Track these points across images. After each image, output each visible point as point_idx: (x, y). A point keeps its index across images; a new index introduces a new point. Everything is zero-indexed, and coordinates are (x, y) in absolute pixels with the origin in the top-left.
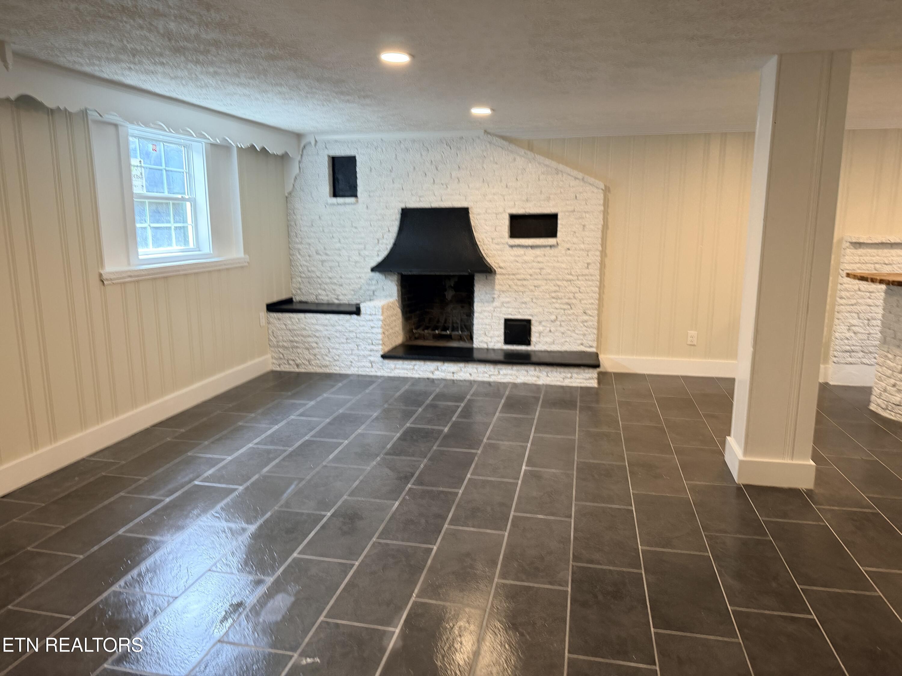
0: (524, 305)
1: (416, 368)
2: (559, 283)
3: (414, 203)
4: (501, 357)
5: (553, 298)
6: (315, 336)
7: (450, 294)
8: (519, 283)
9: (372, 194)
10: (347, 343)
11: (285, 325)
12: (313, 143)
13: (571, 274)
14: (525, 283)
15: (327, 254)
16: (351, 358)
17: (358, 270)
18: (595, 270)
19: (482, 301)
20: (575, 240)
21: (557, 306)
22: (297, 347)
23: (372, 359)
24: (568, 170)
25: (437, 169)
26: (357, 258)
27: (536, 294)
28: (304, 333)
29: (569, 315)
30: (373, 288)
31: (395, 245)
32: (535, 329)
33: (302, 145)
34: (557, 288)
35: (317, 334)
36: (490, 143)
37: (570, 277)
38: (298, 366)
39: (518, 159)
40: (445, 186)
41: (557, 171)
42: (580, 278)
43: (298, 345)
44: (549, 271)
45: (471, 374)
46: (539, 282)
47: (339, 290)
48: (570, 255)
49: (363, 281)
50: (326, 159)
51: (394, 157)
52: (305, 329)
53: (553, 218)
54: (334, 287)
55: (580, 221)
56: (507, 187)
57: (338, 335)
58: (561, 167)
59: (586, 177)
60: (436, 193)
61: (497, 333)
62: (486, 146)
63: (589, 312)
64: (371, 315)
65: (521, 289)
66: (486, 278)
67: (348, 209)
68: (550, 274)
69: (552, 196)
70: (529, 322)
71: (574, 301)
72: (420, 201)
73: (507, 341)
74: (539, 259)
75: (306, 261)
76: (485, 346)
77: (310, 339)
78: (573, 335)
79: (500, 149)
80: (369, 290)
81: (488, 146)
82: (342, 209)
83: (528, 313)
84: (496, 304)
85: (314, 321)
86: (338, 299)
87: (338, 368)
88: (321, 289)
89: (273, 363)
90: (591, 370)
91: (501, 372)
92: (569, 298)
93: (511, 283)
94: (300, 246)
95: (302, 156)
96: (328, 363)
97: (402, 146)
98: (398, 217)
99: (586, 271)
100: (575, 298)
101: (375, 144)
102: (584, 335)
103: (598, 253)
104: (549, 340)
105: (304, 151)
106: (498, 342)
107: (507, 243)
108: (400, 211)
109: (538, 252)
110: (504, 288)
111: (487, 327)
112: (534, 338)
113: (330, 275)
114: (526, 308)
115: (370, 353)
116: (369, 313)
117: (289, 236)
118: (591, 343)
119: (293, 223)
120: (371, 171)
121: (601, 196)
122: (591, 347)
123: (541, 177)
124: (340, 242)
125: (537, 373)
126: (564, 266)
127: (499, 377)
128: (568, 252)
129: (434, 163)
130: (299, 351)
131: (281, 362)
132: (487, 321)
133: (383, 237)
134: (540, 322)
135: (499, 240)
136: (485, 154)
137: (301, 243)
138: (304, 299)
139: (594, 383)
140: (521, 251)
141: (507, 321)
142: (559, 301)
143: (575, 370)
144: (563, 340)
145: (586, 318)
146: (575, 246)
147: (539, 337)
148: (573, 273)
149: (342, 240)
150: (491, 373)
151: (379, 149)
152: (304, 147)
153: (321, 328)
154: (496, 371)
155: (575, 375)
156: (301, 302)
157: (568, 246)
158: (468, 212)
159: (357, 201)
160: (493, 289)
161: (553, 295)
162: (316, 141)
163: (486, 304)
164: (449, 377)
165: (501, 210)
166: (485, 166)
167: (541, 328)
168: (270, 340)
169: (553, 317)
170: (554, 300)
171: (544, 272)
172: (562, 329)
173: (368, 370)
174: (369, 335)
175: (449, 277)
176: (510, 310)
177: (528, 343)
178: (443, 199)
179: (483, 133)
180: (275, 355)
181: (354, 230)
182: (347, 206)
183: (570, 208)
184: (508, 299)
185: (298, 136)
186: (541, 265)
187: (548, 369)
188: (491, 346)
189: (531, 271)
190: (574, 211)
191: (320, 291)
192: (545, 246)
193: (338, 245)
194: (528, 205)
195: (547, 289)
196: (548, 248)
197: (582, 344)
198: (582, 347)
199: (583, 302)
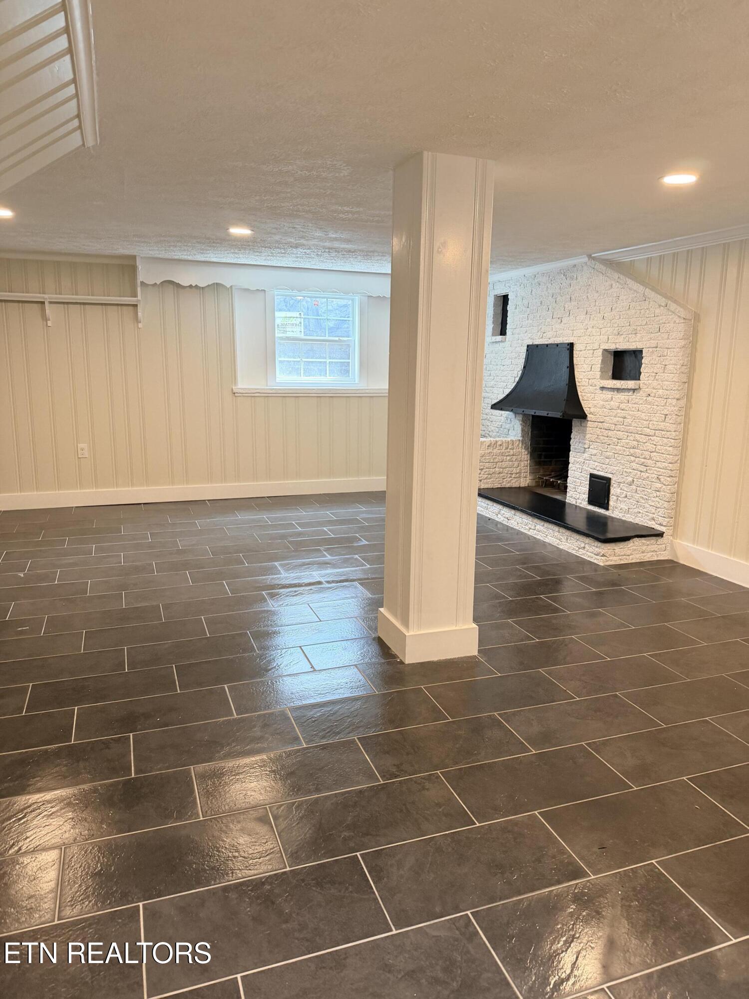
0: (606, 460)
2: (638, 437)
3: (538, 340)
5: (632, 455)
8: (605, 433)
9: (514, 332)
13: (649, 427)
14: (610, 433)
18: (669, 424)
19: (576, 451)
20: (655, 384)
21: (634, 465)
24: (654, 296)
25: (556, 302)
27: (618, 448)
29: (645, 479)
31: (518, 383)
32: (613, 490)
34: (636, 444)
36: (594, 269)
37: (648, 431)
39: (614, 285)
40: (560, 321)
41: (646, 299)
42: (656, 433)
44: (631, 421)
46: (621, 435)
48: (650, 403)
50: (493, 299)
51: (530, 292)
53: (639, 355)
55: (662, 359)
56: (603, 318)
58: (647, 292)
59: (669, 303)
60: (553, 328)
61: (583, 490)
65: (606, 440)
66: (580, 425)
67: (500, 347)
68: (631, 425)
69: (640, 328)
70: (609, 481)
71: (649, 462)
72: (543, 337)
73: (590, 502)
74: (623, 405)
76: (574, 503)
78: (646, 505)
79: (602, 275)
80: (505, 428)
81: (592, 273)
82: (497, 347)
83: (610, 470)
84: (586, 455)
92: (645, 458)
93: (598, 431)
97: (536, 280)
98: (524, 354)
99: (662, 425)
100: (649, 458)
101: (520, 280)
102: (656, 508)
103: (674, 402)
104: (625, 506)
106: (584, 500)
107: (600, 384)
108: (526, 347)
109: (622, 396)
110: (593, 438)
111: (579, 481)
112: (612, 501)
114: (608, 463)
118: (661, 520)
120: (516, 308)
122: (661, 524)
123: (631, 304)
126: (643, 415)
128: (649, 399)
129: (554, 295)
132: (578, 474)
134: (619, 484)
135: (593, 380)
136: (590, 281)
140: (609, 395)
141: (592, 477)
142: (636, 460)
144: (636, 510)
145: (659, 485)
146: (655, 391)
147: (617, 501)
148: (652, 427)
151: (523, 285)
157: (649, 391)
158: (573, 349)
159: (506, 340)
160: (584, 437)
161: (632, 451)
163: (578, 454)
165: (598, 344)
166: (589, 295)
167: (619, 491)
169: (630, 479)
170: (633, 458)
171: (626, 422)
172: (637, 496)
176: (596, 464)
177: (607, 507)
178: (557, 335)
179: (588, 259)
182: (500, 344)
183: (655, 344)
184: (595, 451)
186: (623, 413)
188: (579, 503)
189: (615, 420)
190: (656, 347)
192: (629, 390)
194: (621, 339)
195: (627, 444)
196: (631, 393)
197: (653, 519)
198: (653, 522)
199: (659, 464)
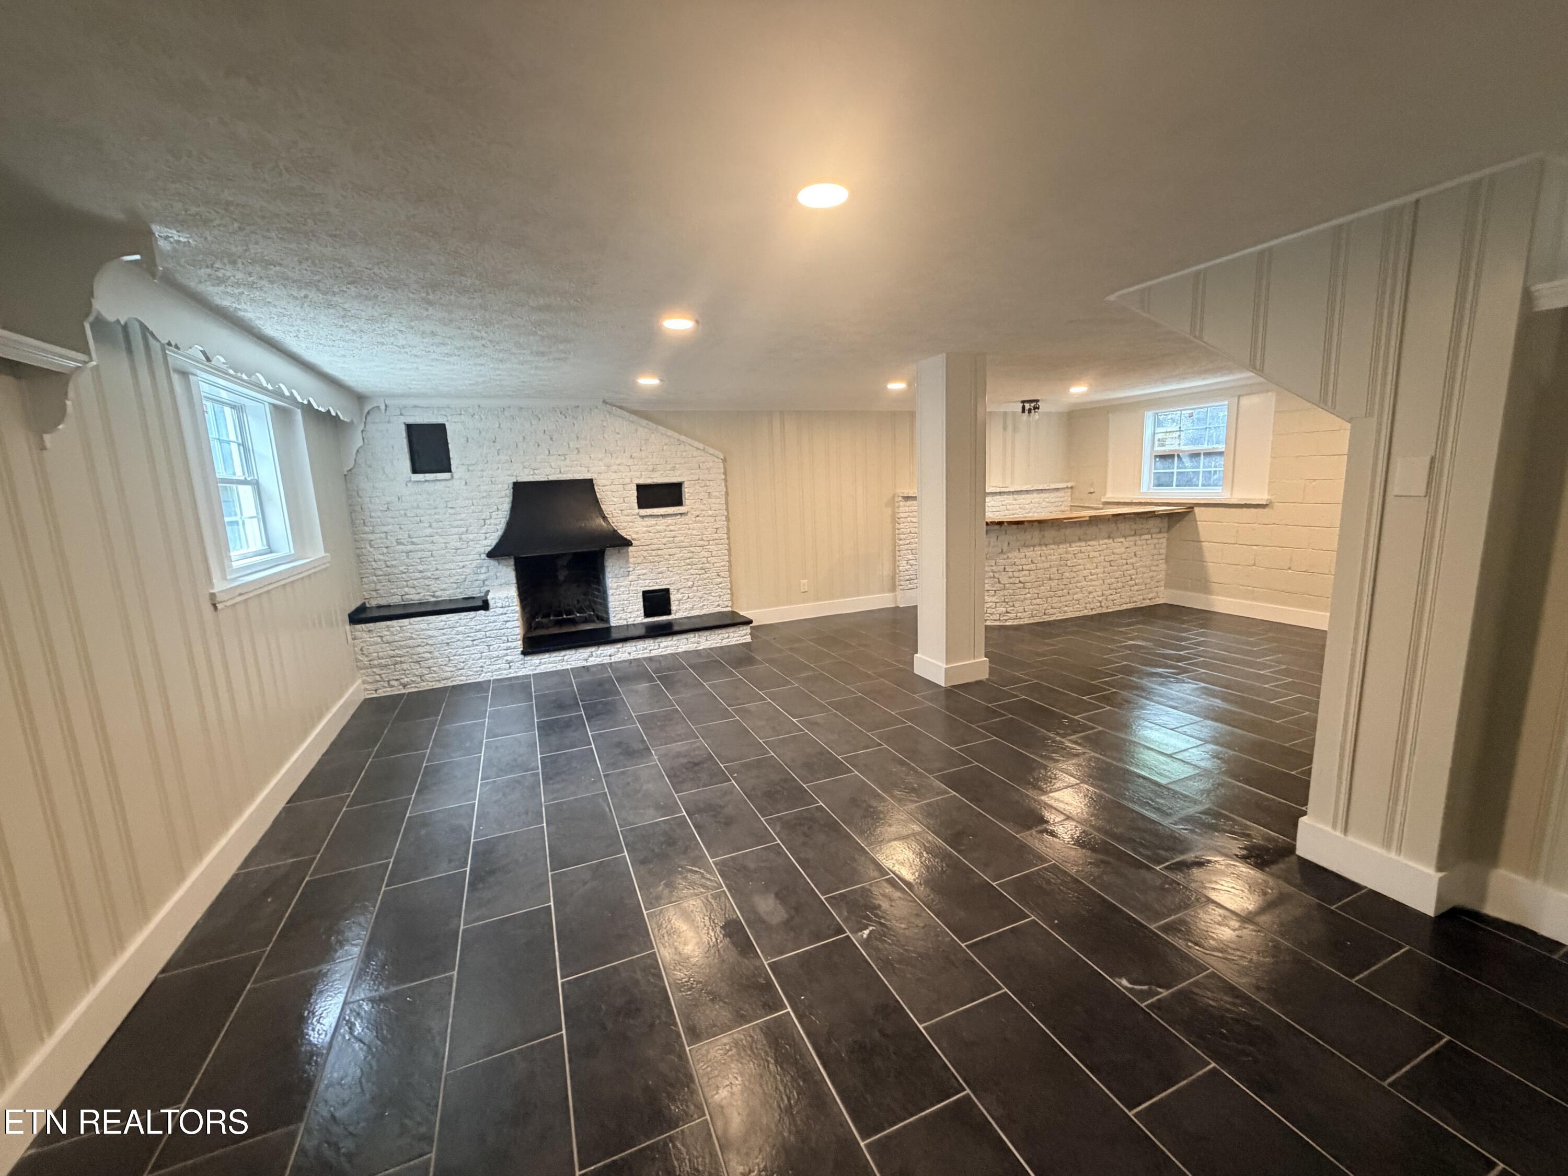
0: (660, 575)
1: (566, 658)
2: (692, 549)
3: (526, 477)
4: (642, 632)
5: (688, 564)
6: (427, 644)
7: (562, 575)
8: (654, 553)
9: (471, 468)
10: (473, 645)
11: (381, 637)
12: (383, 407)
13: (702, 540)
14: (659, 552)
15: (413, 543)
16: (480, 663)
17: (460, 558)
18: (722, 534)
19: (616, 576)
20: (702, 507)
21: (692, 571)
22: (401, 662)
23: (509, 658)
24: (690, 441)
25: (551, 439)
26: (459, 544)
27: (671, 562)
28: (410, 642)
29: (705, 579)
30: (482, 577)
31: (510, 525)
32: (673, 597)
33: (366, 411)
34: (691, 555)
35: (430, 642)
36: (610, 413)
37: (702, 543)
38: (404, 686)
39: (640, 429)
40: (563, 458)
41: (680, 442)
42: (711, 543)
43: (403, 659)
44: (682, 538)
45: (630, 654)
46: (673, 551)
47: (434, 586)
48: (700, 522)
49: (468, 571)
50: (403, 427)
51: (497, 425)
52: (411, 638)
53: (678, 487)
54: (427, 582)
55: (705, 488)
56: (631, 457)
57: (459, 637)
58: (683, 438)
59: (706, 447)
60: (553, 464)
61: (636, 608)
62: (605, 416)
63: (722, 574)
64: (502, 607)
65: (656, 559)
66: (619, 552)
67: (440, 486)
68: (683, 542)
69: (677, 466)
70: (667, 591)
71: (707, 565)
72: (534, 474)
73: (647, 615)
74: (671, 528)
75: (383, 554)
76: (625, 623)
77: (420, 650)
78: (710, 598)
79: (621, 419)
80: (477, 580)
81: (608, 416)
82: (430, 487)
83: (666, 583)
84: (631, 578)
85: (424, 626)
86: (433, 596)
87: (464, 678)
88: (407, 586)
89: (366, 690)
90: (745, 627)
91: (662, 645)
92: (703, 563)
93: (645, 554)
94: (371, 537)
95: (365, 423)
96: (449, 674)
97: (506, 413)
98: (509, 492)
99: (716, 536)
100: (708, 562)
101: (471, 410)
102: (720, 596)
103: (724, 518)
104: (688, 606)
105: (369, 418)
106: (638, 616)
107: (638, 514)
108: (511, 486)
109: (669, 520)
110: (639, 560)
111: (626, 602)
112: (674, 607)
113: (420, 568)
114: (663, 577)
115: (506, 652)
116: (500, 605)
117: (353, 523)
118: (726, 603)
119: (358, 508)
120: (467, 441)
121: (721, 465)
122: (727, 606)
123: (665, 448)
124: (430, 526)
125: (696, 639)
126: (695, 532)
127: (660, 650)
128: (698, 518)
129: (547, 432)
130: (405, 666)
131: (379, 685)
132: (624, 597)
133: (491, 517)
134: (678, 590)
135: (629, 511)
136: (605, 424)
137: (373, 532)
138: (383, 602)
139: (748, 639)
140: (652, 521)
141: (644, 593)
142: (694, 567)
143: (732, 629)
144: (701, 604)
145: (720, 580)
146: (704, 512)
147: (679, 605)
148: (705, 539)
149: (434, 524)
150: (652, 648)
151: (477, 417)
152: (368, 413)
153: (435, 633)
154: (657, 644)
155: (732, 635)
156: (380, 607)
157: (697, 513)
158: (593, 485)
159: (452, 477)
160: (627, 562)
161: (688, 561)
162: (386, 406)
163: (622, 579)
164: (606, 660)
165: (628, 480)
166: (606, 435)
167: (680, 596)
168: (357, 660)
169: (690, 583)
170: (689, 567)
171: (677, 539)
172: (699, 594)
173: (505, 672)
174: (502, 631)
175: (558, 556)
176: (647, 581)
177: (669, 612)
178: (562, 471)
179: (601, 403)
180: (369, 679)
181: (450, 511)
182: (438, 483)
183: (696, 477)
184: (644, 571)
185: (359, 398)
186: (673, 534)
187: (707, 633)
188: (631, 621)
189: (664, 541)
190: (699, 480)
191: (406, 589)
192: (676, 515)
193: (428, 531)
194: (655, 475)
195: (682, 557)
196: (679, 517)
197: (719, 605)
198: (719, 608)
199: (716, 565)
